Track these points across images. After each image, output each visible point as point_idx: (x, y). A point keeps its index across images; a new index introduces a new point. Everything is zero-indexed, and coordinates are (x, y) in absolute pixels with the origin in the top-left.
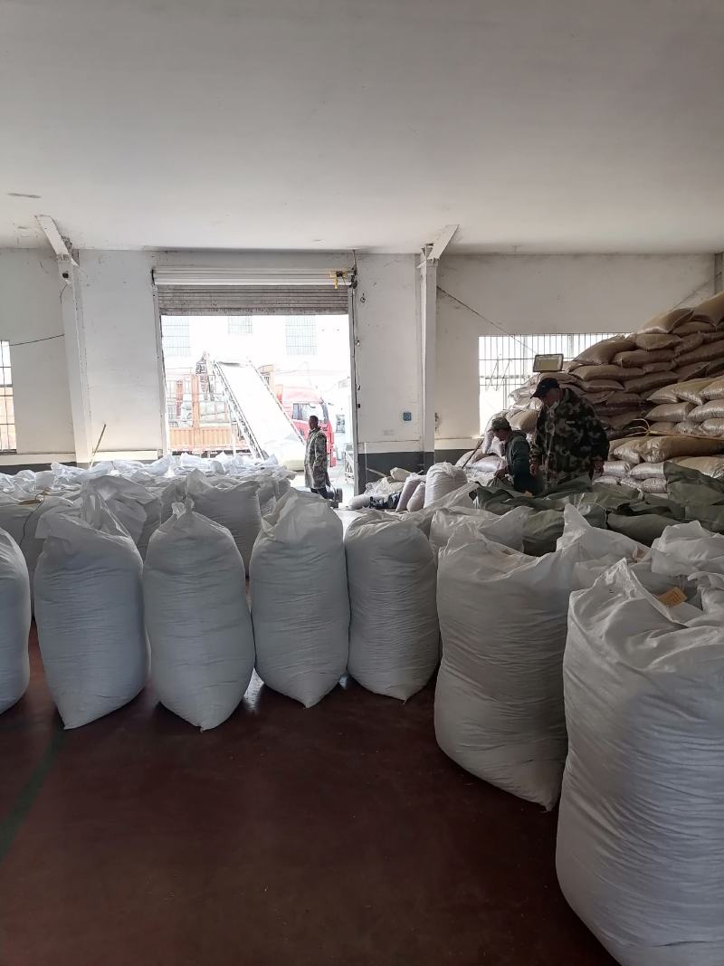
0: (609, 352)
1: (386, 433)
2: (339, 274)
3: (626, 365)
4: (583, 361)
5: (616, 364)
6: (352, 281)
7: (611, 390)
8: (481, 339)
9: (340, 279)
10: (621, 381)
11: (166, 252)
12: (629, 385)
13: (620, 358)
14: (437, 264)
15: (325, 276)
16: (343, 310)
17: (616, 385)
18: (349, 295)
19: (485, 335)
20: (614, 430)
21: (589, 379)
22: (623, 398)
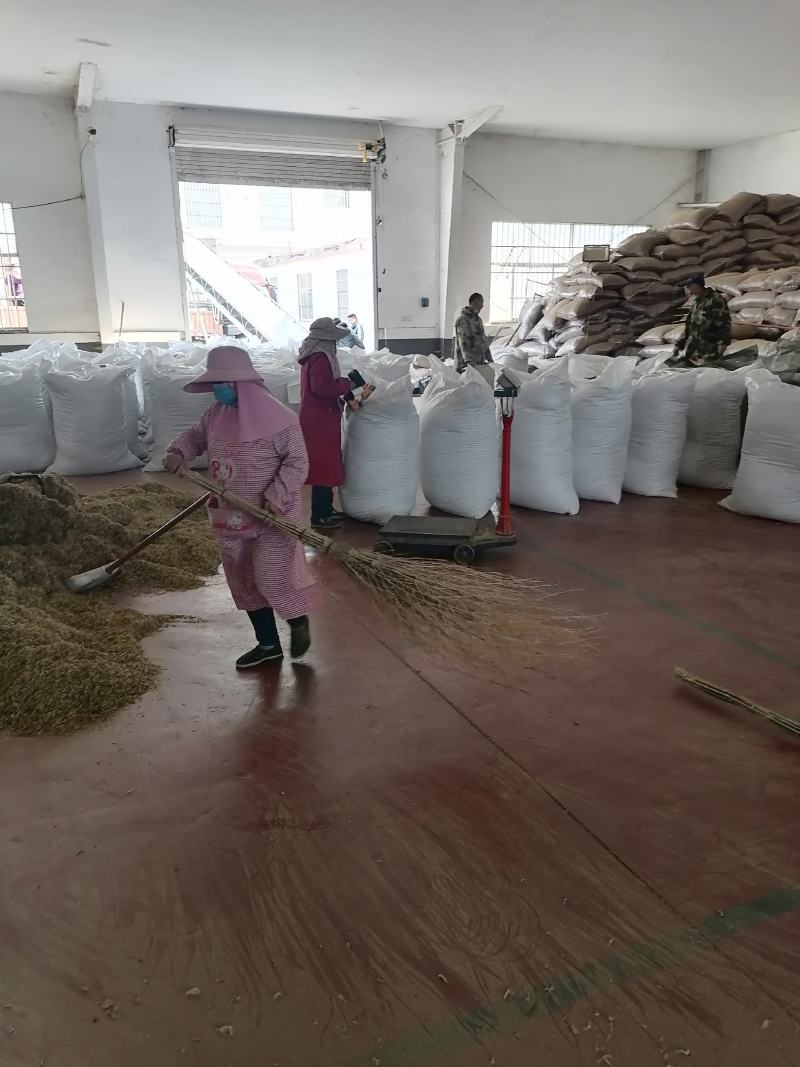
0: (651, 244)
1: (405, 319)
2: (369, 147)
3: (666, 258)
4: (627, 252)
5: (656, 257)
6: (379, 153)
7: (652, 280)
8: (494, 224)
9: (369, 152)
10: (660, 272)
11: (183, 108)
12: (666, 277)
13: (661, 250)
14: (465, 143)
15: (354, 148)
16: (366, 185)
17: (655, 276)
18: (372, 170)
19: (498, 220)
20: (650, 317)
21: (634, 271)
22: (660, 288)
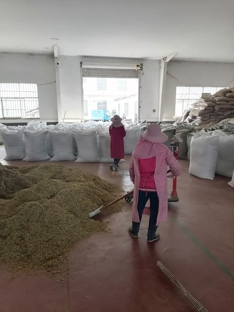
0: (224, 93)
1: (148, 116)
2: (138, 66)
3: (229, 97)
5: (226, 97)
6: (141, 68)
7: (225, 104)
10: (227, 102)
11: (85, 57)
12: (230, 103)
14: (167, 63)
15: (133, 66)
16: (137, 77)
18: (139, 72)
19: (178, 86)
20: (224, 116)
21: (218, 101)
22: (228, 107)
